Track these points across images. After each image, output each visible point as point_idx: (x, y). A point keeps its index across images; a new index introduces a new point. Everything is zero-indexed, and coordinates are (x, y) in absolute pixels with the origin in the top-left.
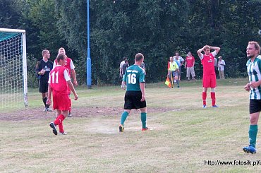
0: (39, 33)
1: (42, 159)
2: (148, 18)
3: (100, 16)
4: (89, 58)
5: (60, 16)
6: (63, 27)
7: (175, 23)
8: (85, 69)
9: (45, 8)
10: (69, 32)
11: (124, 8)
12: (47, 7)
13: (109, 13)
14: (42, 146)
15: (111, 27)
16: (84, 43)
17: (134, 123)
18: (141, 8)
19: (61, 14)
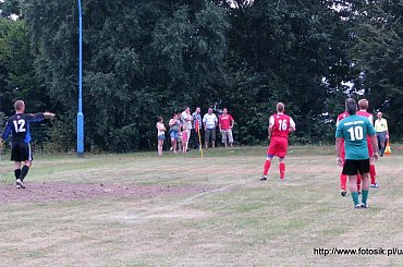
0: (7, 75)
1: (41, 259)
2: (166, 57)
3: (97, 53)
4: (80, 114)
5: (38, 52)
6: (43, 68)
7: (204, 65)
8: (74, 128)
9: (16, 41)
10: (51, 75)
11: (132, 42)
12: (19, 38)
13: (110, 48)
14: (35, 239)
15: (113, 69)
16: (72, 91)
17: (161, 209)
18: (156, 42)
19: (41, 50)
